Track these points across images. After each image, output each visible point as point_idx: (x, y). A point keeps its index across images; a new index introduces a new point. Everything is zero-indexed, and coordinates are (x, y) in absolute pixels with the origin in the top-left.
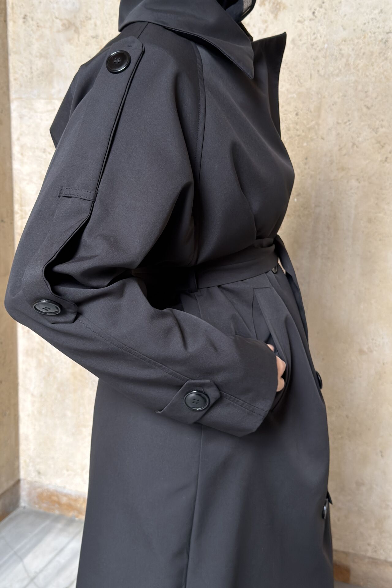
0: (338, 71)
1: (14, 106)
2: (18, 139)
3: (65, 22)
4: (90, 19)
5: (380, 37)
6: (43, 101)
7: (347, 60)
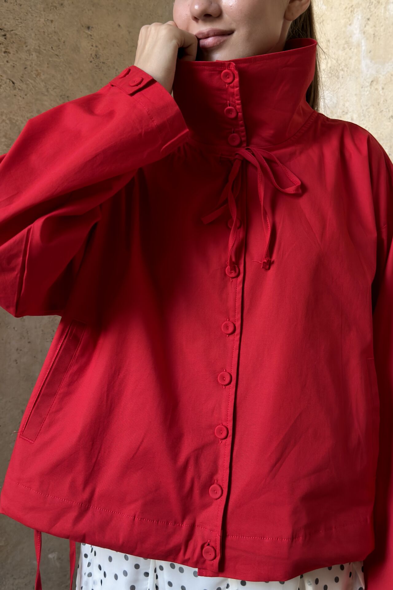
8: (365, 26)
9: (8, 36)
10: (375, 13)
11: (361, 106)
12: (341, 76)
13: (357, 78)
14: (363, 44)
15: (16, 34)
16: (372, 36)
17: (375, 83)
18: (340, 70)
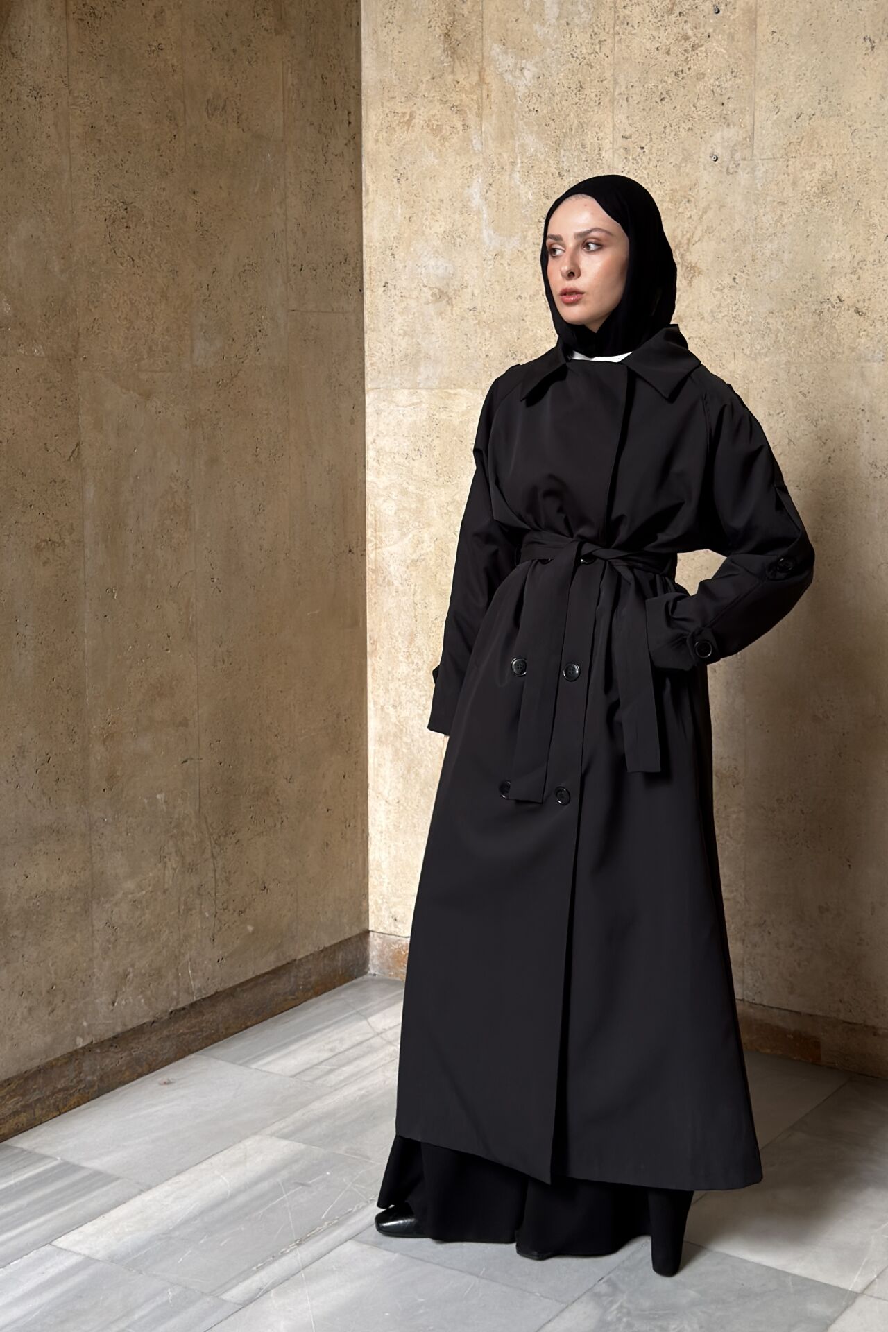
0: (766, 350)
1: (369, 398)
2: (374, 441)
3: (437, 291)
4: (466, 287)
5: (813, 308)
6: (406, 392)
7: (777, 336)
8: (487, 192)
9: (129, 209)
10: (499, 179)
11: (483, 280)
12: (458, 243)
13: (478, 249)
14: (484, 212)
15: (135, 207)
16: (495, 204)
17: (500, 257)
18: (457, 237)
